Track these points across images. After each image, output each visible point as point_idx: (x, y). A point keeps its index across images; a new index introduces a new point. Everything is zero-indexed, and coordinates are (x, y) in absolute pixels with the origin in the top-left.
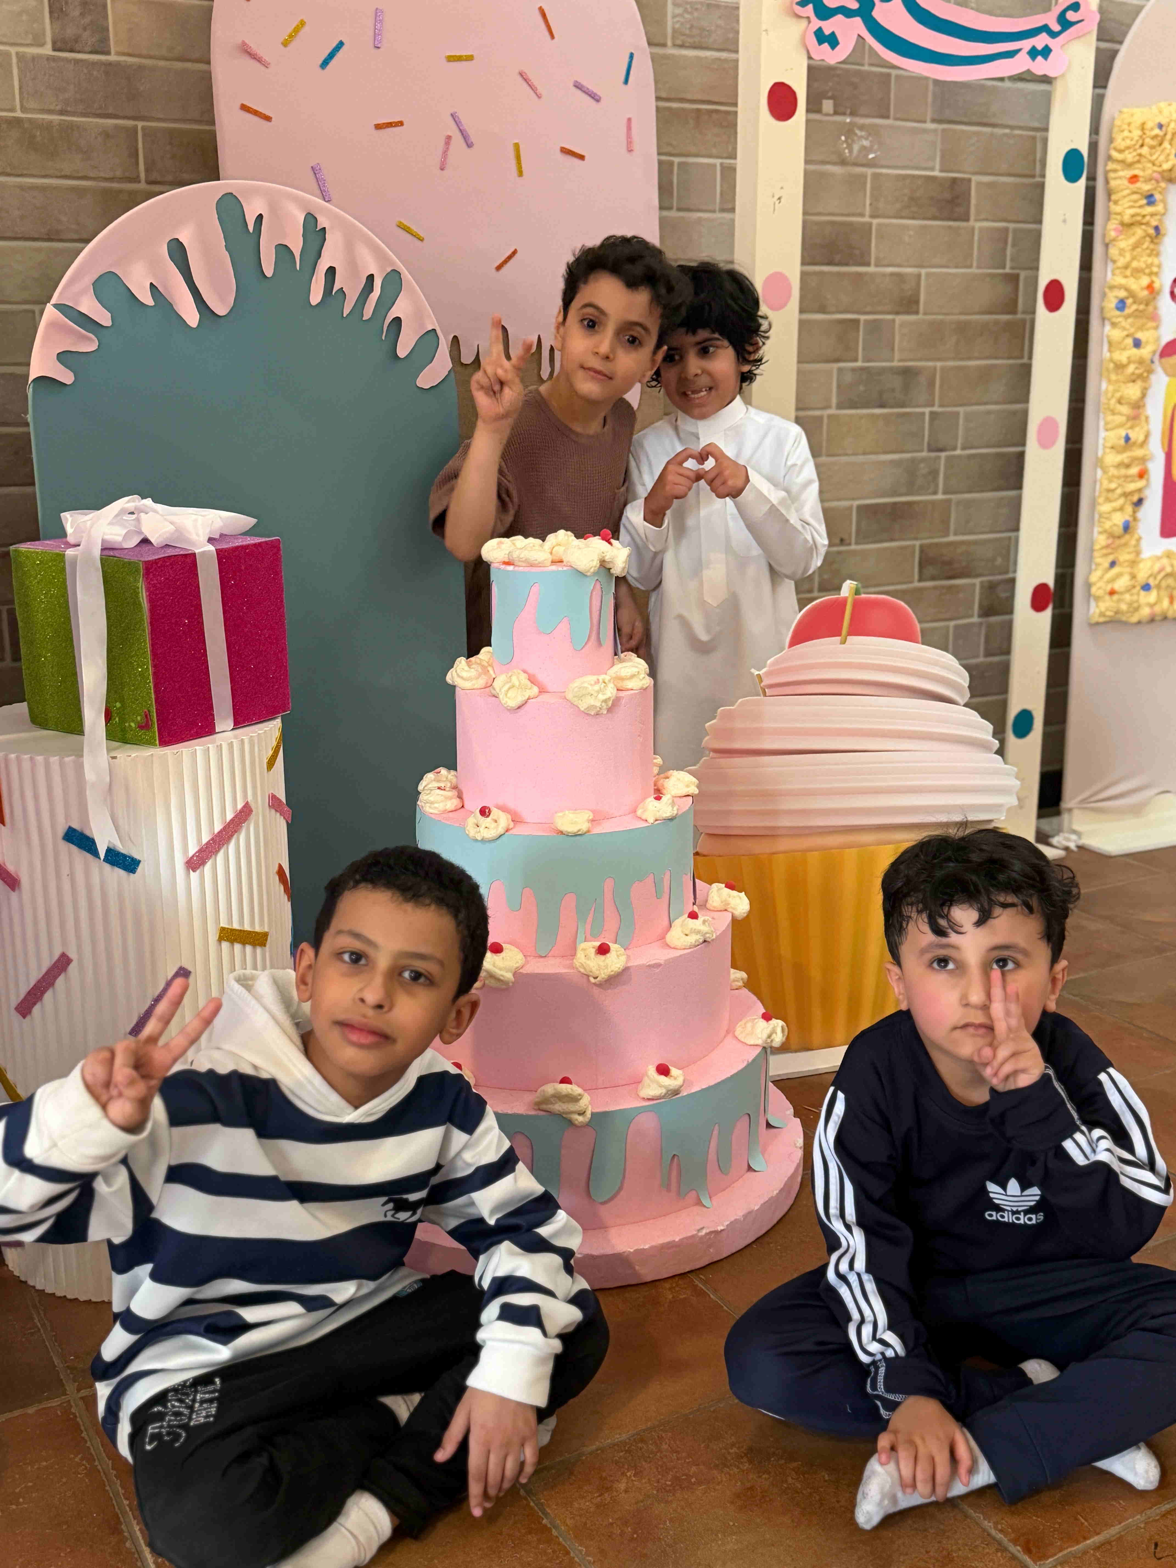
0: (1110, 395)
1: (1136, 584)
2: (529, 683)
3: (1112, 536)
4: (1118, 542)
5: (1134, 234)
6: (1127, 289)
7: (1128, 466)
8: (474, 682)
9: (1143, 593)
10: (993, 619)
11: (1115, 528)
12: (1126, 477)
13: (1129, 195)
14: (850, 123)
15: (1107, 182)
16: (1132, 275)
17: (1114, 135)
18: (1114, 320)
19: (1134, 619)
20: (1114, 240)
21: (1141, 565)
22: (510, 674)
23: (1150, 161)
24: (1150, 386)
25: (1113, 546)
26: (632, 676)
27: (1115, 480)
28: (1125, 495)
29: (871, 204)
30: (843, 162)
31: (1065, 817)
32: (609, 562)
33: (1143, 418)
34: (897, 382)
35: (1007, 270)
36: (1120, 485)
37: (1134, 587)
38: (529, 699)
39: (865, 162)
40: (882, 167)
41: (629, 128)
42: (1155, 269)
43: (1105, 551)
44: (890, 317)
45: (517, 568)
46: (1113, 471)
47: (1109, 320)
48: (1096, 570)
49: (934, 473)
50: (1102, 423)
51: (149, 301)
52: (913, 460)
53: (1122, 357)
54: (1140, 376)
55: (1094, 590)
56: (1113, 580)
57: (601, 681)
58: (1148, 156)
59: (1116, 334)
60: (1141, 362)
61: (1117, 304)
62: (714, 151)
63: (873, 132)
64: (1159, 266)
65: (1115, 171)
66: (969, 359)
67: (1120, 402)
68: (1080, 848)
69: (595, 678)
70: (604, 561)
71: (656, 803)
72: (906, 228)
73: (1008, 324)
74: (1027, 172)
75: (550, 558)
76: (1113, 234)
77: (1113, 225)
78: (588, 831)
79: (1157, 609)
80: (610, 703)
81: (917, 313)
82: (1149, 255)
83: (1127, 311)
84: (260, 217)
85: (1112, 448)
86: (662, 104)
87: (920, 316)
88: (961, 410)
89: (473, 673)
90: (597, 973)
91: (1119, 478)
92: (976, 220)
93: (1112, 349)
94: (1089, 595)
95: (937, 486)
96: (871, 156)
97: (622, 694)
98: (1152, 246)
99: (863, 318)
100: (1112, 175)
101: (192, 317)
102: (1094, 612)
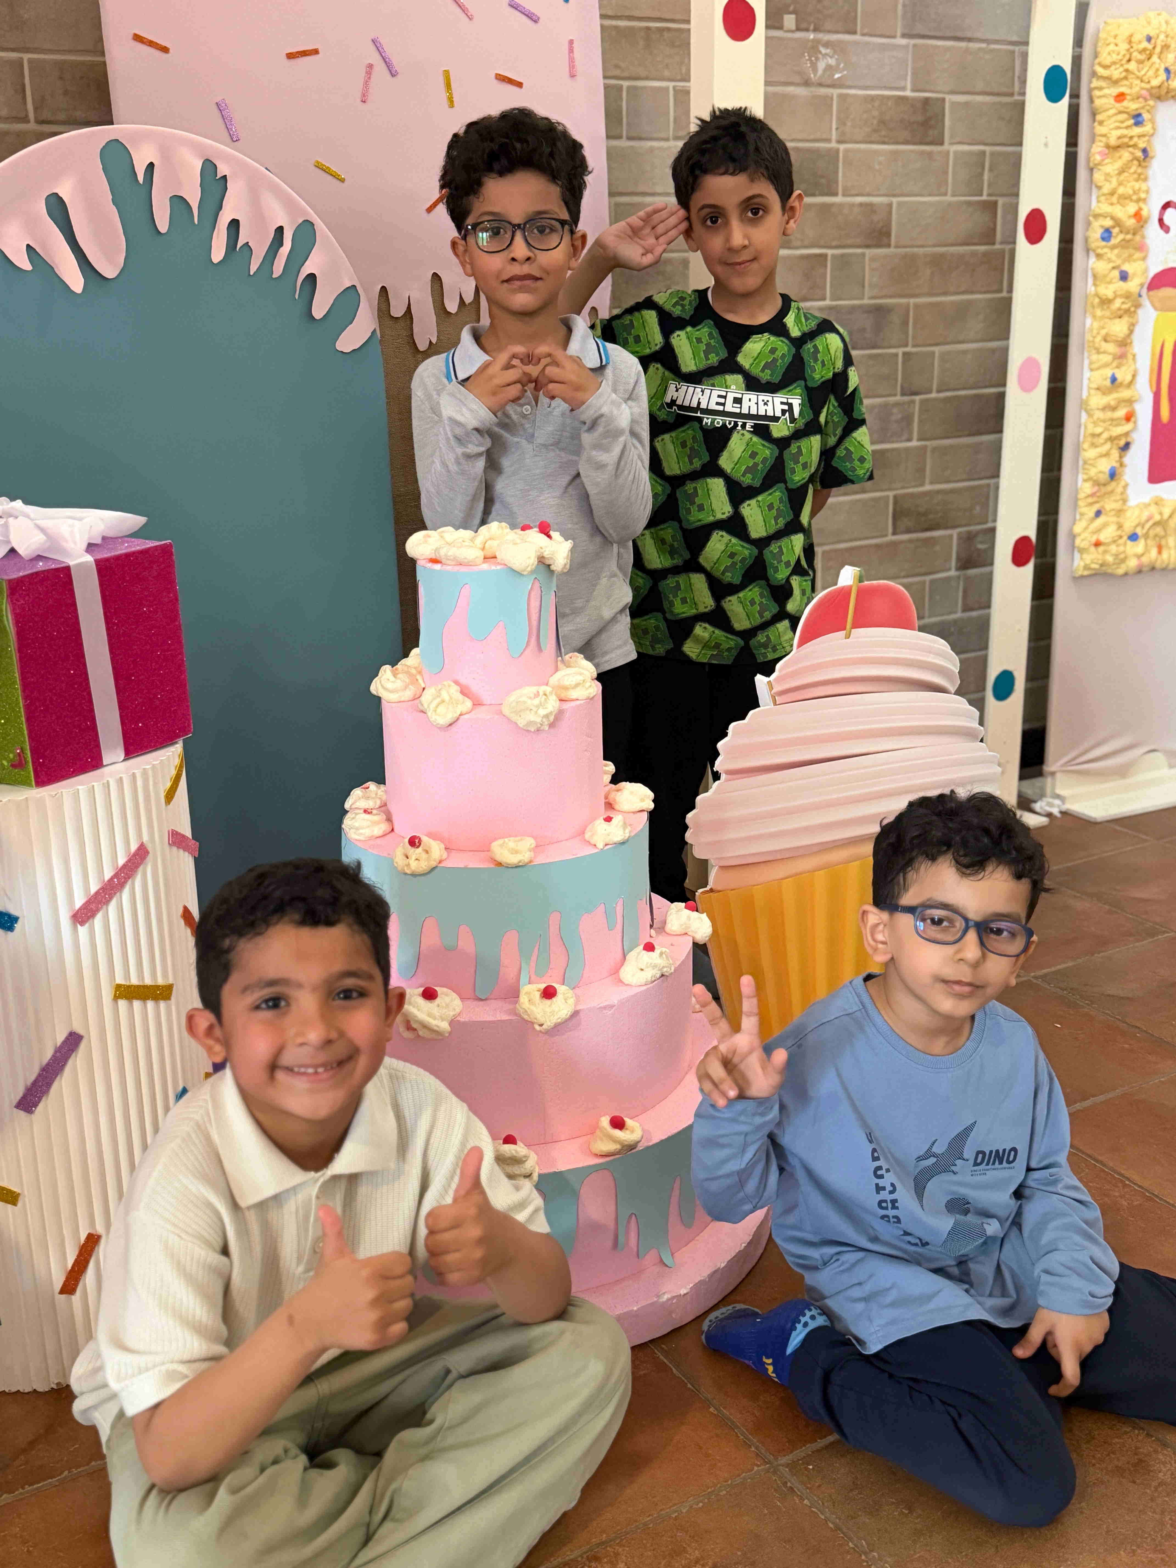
0: (1095, 332)
1: (1123, 534)
2: (461, 697)
3: (1097, 483)
4: (1103, 489)
5: (1120, 157)
6: (1112, 218)
7: (1114, 409)
8: (400, 694)
9: (1129, 542)
10: (972, 572)
11: (1101, 476)
12: (1112, 420)
13: (1116, 114)
14: (813, 40)
15: (1091, 100)
16: (1118, 202)
17: (1099, 49)
18: (1099, 251)
19: (1120, 571)
20: (1099, 164)
21: (1128, 514)
22: (440, 687)
23: (1138, 77)
24: (1137, 322)
25: (1098, 494)
26: (577, 685)
27: (1101, 424)
28: (1111, 439)
29: (837, 129)
30: (807, 83)
31: (1049, 780)
32: (548, 559)
33: (1130, 357)
34: (867, 322)
35: (984, 198)
36: (1106, 429)
37: (1121, 537)
38: (461, 715)
39: (829, 82)
40: (850, 87)
41: (571, 50)
42: (1143, 196)
43: (1090, 500)
44: (859, 251)
45: (444, 567)
46: (1099, 415)
47: (1094, 251)
48: (1080, 519)
49: (907, 419)
50: (1086, 362)
51: (25, 264)
52: (885, 405)
53: (1107, 291)
54: (1127, 311)
55: (1078, 542)
56: (1099, 530)
57: (541, 693)
58: (1136, 72)
59: (1101, 266)
60: (1128, 296)
61: (1102, 234)
62: (666, 73)
63: (839, 48)
64: (1147, 192)
65: (1100, 89)
66: (945, 294)
67: (1106, 340)
68: (1064, 813)
69: (534, 689)
70: (543, 557)
71: (605, 825)
72: (876, 152)
73: (985, 254)
74: (1004, 90)
75: (481, 554)
76: (1098, 158)
77: (1098, 148)
78: (531, 862)
79: (1145, 560)
80: (552, 718)
81: (889, 246)
82: (1137, 180)
83: (1114, 241)
84: (151, 166)
85: (1098, 389)
86: (608, 22)
87: (892, 250)
88: (936, 349)
89: (399, 684)
90: (542, 1020)
91: (1104, 421)
92: (951, 144)
93: (1098, 283)
94: (1073, 547)
95: (911, 433)
96: (837, 76)
97: (566, 706)
98: (1140, 170)
99: (830, 252)
100: (1097, 93)
101: (76, 281)
102: (1079, 565)
